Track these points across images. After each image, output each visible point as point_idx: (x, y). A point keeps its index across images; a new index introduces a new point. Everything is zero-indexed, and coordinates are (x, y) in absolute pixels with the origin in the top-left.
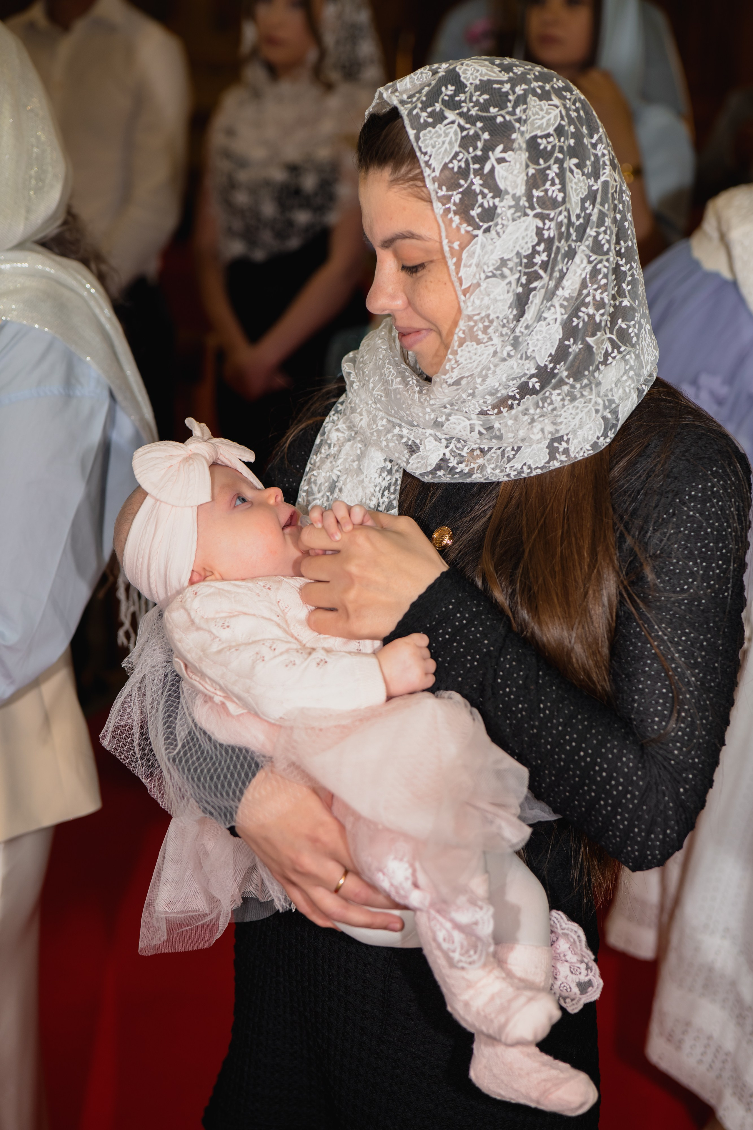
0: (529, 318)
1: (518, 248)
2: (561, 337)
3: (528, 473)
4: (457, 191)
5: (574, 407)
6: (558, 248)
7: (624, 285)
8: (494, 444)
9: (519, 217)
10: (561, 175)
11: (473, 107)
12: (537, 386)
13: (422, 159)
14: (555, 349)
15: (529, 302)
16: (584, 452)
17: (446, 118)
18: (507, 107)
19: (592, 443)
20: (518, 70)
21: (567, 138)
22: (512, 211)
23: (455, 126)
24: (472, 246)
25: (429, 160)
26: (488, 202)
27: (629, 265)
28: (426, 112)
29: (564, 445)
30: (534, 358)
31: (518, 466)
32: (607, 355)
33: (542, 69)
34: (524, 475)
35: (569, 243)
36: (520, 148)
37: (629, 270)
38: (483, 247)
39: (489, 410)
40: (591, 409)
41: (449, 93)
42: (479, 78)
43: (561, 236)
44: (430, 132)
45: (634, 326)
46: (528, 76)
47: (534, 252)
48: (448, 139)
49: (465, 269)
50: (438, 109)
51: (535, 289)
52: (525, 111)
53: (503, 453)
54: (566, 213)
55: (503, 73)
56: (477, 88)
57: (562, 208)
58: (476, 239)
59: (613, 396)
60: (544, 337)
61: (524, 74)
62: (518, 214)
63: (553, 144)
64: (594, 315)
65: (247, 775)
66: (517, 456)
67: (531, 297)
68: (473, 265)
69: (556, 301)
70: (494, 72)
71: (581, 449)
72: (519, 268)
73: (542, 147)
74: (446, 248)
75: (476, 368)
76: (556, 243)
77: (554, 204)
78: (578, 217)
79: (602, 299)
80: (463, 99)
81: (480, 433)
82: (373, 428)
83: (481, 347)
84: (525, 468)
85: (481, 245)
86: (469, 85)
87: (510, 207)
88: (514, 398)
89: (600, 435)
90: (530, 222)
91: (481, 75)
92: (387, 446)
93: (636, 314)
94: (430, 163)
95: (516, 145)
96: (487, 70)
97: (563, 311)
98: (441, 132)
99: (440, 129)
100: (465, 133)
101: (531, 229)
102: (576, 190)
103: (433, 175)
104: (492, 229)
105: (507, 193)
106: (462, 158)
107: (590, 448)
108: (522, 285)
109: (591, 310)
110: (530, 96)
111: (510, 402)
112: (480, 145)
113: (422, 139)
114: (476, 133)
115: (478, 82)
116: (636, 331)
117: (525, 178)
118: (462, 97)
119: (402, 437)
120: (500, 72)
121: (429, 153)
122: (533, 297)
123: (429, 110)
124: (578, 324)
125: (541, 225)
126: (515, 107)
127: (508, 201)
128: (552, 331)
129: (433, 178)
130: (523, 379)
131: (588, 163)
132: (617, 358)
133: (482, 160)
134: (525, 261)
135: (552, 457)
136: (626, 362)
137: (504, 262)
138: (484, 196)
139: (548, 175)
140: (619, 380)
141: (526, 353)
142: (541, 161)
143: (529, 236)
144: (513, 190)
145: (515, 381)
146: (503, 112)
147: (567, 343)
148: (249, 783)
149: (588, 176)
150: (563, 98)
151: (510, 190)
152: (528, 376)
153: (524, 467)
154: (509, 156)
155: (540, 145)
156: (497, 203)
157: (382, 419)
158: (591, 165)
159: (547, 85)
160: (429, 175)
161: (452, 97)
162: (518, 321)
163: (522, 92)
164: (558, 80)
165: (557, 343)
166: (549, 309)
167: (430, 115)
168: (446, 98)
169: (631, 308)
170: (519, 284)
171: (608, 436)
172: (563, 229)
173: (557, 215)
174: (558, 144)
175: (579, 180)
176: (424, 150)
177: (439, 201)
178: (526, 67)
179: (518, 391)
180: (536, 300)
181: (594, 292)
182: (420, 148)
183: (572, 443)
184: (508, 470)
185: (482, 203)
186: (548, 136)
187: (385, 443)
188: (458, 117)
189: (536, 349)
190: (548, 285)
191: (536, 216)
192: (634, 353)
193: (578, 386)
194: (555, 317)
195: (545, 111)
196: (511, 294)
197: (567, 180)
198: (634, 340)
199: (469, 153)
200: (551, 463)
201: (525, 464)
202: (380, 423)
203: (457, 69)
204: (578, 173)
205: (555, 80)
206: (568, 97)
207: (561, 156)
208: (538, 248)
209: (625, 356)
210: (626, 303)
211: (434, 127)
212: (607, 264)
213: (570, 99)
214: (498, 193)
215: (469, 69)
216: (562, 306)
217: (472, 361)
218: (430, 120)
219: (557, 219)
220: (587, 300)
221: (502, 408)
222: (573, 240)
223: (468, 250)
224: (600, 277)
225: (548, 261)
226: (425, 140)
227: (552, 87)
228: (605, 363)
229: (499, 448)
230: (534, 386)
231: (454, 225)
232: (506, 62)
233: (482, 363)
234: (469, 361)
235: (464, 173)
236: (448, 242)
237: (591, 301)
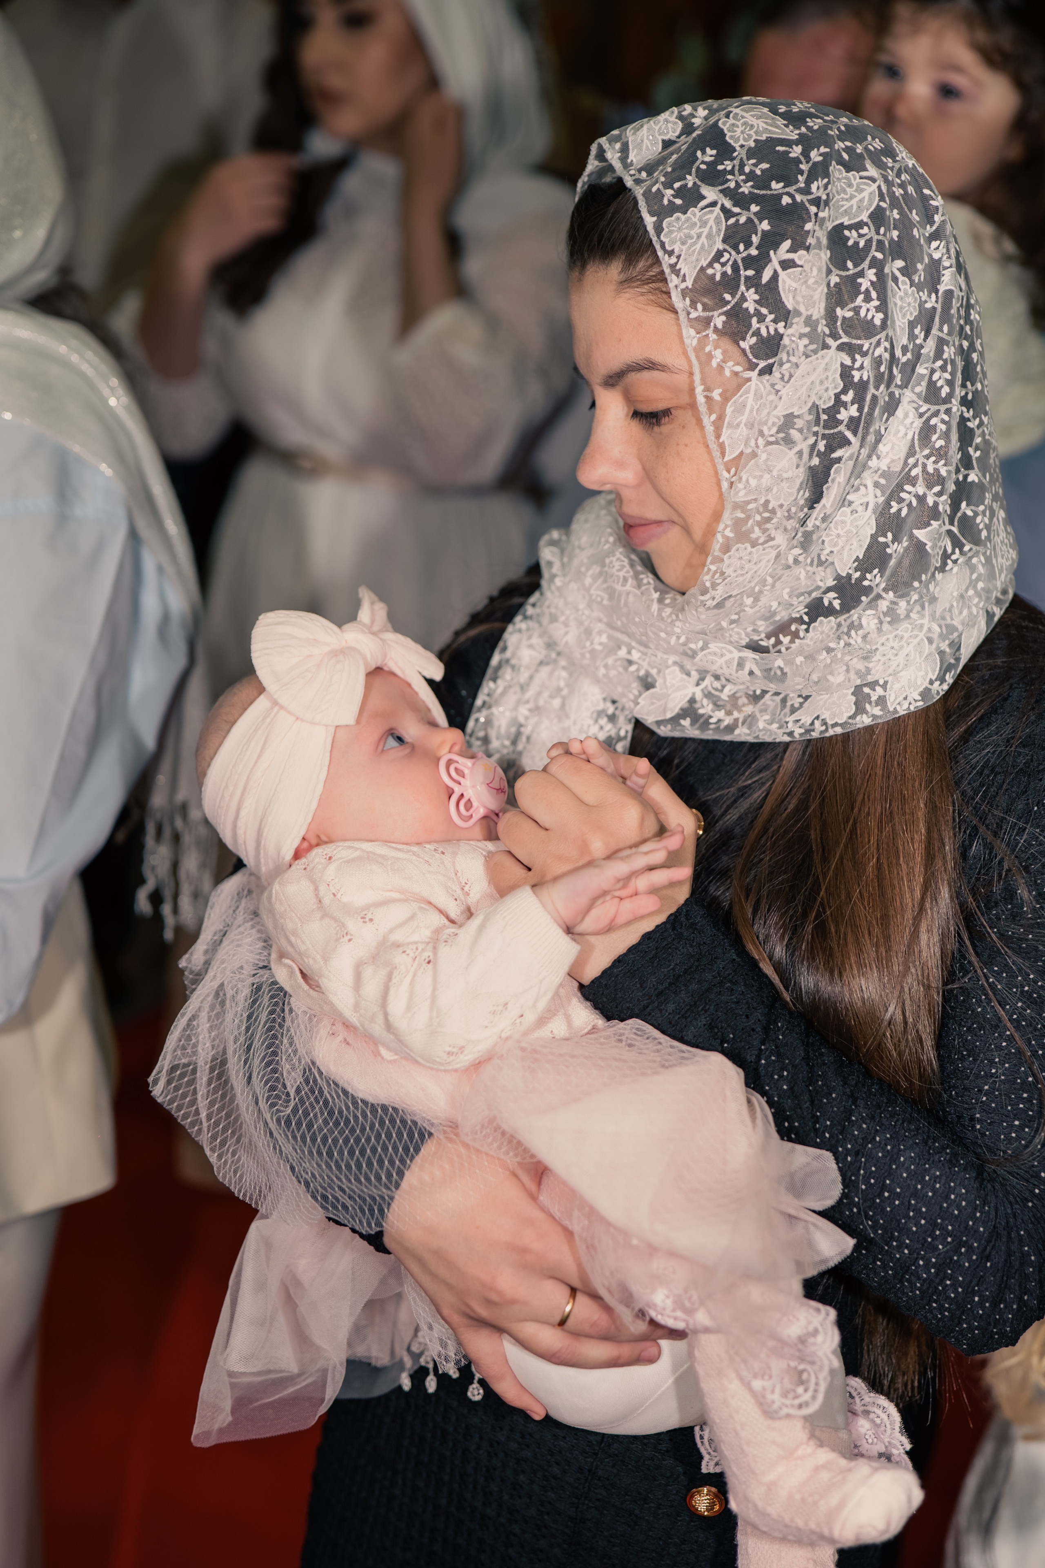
0: (828, 506)
1: (814, 398)
2: (874, 532)
3: (822, 732)
4: (720, 311)
5: (896, 637)
6: (875, 398)
7: (971, 450)
8: (772, 687)
9: (815, 352)
10: (880, 285)
11: (745, 182)
12: (837, 604)
13: (666, 261)
14: (864, 550)
15: (830, 480)
16: (910, 704)
17: (703, 198)
18: (797, 181)
19: (921, 689)
20: (815, 124)
21: (888, 229)
22: (806, 341)
23: (717, 209)
24: (741, 396)
25: (676, 263)
26: (767, 327)
27: (978, 420)
28: (672, 188)
29: (879, 691)
30: (833, 563)
31: (807, 720)
32: (946, 556)
33: (850, 120)
34: (815, 735)
35: (890, 390)
36: (819, 245)
37: (979, 427)
38: (758, 396)
39: (762, 640)
40: (922, 640)
41: (708, 159)
42: (754, 137)
43: (879, 379)
44: (678, 219)
45: (984, 513)
46: (830, 132)
47: (839, 403)
48: (706, 231)
49: (730, 431)
50: (690, 185)
51: (839, 460)
52: (826, 187)
53: (784, 701)
54: (887, 345)
55: (791, 127)
56: (751, 153)
57: (883, 335)
58: (748, 384)
59: (952, 619)
60: (849, 531)
61: (823, 131)
62: (813, 347)
63: (868, 237)
64: (925, 495)
65: (406, 1149)
66: (806, 705)
67: (832, 471)
68: (742, 425)
69: (868, 478)
70: (777, 127)
71: (905, 698)
72: (816, 429)
73: (850, 243)
74: (701, 399)
75: (750, 582)
76: (872, 390)
77: (868, 329)
78: (905, 349)
79: (937, 470)
80: (729, 168)
81: (751, 673)
82: (584, 647)
83: (757, 551)
84: (817, 724)
85: (755, 394)
86: (738, 148)
87: (801, 336)
88: (800, 621)
89: (934, 678)
90: (832, 358)
91: (756, 133)
92: (606, 676)
93: (987, 495)
94: (678, 267)
95: (810, 241)
96: (766, 123)
97: (879, 493)
98: (696, 220)
99: (694, 215)
100: (732, 221)
101: (833, 368)
102: (901, 308)
103: (683, 286)
104: (774, 369)
105: (798, 314)
106: (729, 260)
107: (920, 698)
108: (819, 454)
109: (920, 489)
110: (834, 163)
111: (793, 628)
112: (755, 239)
113: (666, 230)
114: (749, 220)
115: (753, 144)
116: (986, 520)
117: (826, 290)
118: (728, 165)
119: (630, 662)
120: (786, 126)
121: (677, 252)
122: (836, 472)
123: (677, 185)
124: (900, 510)
125: (848, 362)
126: (808, 182)
127: (798, 327)
128: (861, 523)
129: (683, 290)
130: (815, 595)
131: (919, 266)
132: (959, 562)
133: (758, 263)
134: (824, 417)
135: (860, 709)
136: (973, 569)
137: (789, 420)
138: (761, 319)
139: (861, 284)
140: (962, 596)
141: (819, 555)
142: (850, 264)
143: (830, 379)
144: (807, 310)
145: (802, 598)
146: (791, 190)
147: (881, 539)
148: (411, 1161)
149: (919, 287)
150: (880, 166)
151: (802, 309)
152: (822, 590)
153: (816, 721)
154: (800, 258)
155: (848, 239)
156: (781, 330)
157: (600, 633)
158: (924, 270)
159: (858, 145)
160: (676, 286)
161: (712, 165)
162: (812, 508)
163: (820, 158)
164: (873, 139)
165: (868, 540)
166: (858, 489)
167: (679, 193)
168: (703, 167)
169: (981, 487)
170: (815, 453)
171: (946, 681)
172: (882, 369)
173: (872, 347)
174: (876, 237)
175: (906, 294)
176: (668, 248)
177: (692, 327)
178: (826, 118)
179: (806, 610)
180: (839, 477)
181: (925, 461)
182: (663, 245)
183: (891, 688)
184: (790, 725)
185: (759, 329)
186: (859, 226)
187: (602, 671)
188: (721, 195)
189: (835, 550)
190: (859, 454)
191: (840, 348)
192: (984, 554)
193: (903, 604)
194: (865, 500)
195: (855, 187)
196: (801, 469)
197: (889, 292)
198: (984, 534)
199: (738, 252)
200: (858, 718)
201: (817, 718)
202: (597, 640)
203: (720, 124)
204: (904, 283)
205: (869, 138)
206: (890, 165)
207: (880, 256)
208: (843, 397)
209: (971, 558)
210: (973, 477)
211: (685, 213)
212: (946, 418)
213: (892, 169)
214: (783, 315)
215: (739, 123)
216: (876, 485)
217: (744, 572)
218: (678, 202)
219: (873, 353)
220: (914, 473)
221: (781, 636)
222: (897, 386)
223: (735, 402)
224: (934, 437)
225: (860, 417)
226: (671, 232)
227: (866, 149)
228: (942, 569)
229: (777, 694)
230: (830, 603)
231: (714, 363)
232: (795, 109)
233: (758, 574)
234: (739, 572)
235: (731, 283)
236: (704, 391)
237: (920, 474)
